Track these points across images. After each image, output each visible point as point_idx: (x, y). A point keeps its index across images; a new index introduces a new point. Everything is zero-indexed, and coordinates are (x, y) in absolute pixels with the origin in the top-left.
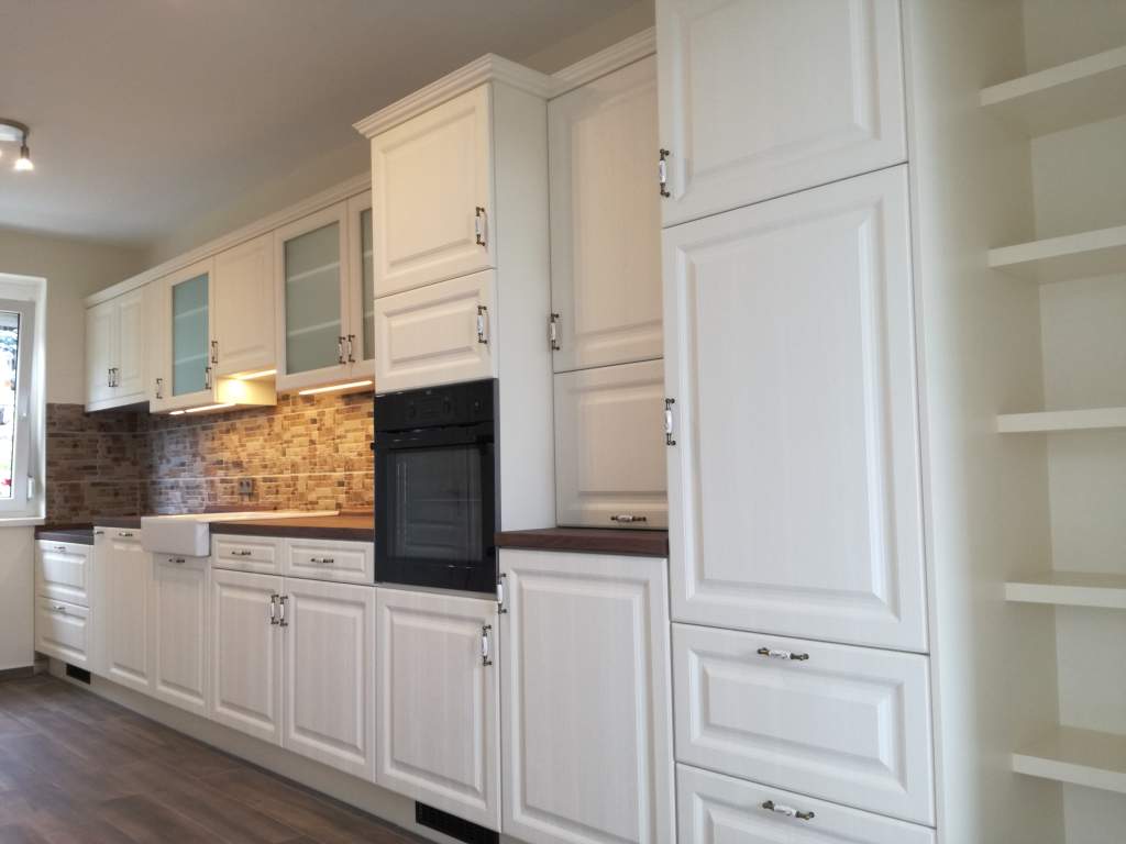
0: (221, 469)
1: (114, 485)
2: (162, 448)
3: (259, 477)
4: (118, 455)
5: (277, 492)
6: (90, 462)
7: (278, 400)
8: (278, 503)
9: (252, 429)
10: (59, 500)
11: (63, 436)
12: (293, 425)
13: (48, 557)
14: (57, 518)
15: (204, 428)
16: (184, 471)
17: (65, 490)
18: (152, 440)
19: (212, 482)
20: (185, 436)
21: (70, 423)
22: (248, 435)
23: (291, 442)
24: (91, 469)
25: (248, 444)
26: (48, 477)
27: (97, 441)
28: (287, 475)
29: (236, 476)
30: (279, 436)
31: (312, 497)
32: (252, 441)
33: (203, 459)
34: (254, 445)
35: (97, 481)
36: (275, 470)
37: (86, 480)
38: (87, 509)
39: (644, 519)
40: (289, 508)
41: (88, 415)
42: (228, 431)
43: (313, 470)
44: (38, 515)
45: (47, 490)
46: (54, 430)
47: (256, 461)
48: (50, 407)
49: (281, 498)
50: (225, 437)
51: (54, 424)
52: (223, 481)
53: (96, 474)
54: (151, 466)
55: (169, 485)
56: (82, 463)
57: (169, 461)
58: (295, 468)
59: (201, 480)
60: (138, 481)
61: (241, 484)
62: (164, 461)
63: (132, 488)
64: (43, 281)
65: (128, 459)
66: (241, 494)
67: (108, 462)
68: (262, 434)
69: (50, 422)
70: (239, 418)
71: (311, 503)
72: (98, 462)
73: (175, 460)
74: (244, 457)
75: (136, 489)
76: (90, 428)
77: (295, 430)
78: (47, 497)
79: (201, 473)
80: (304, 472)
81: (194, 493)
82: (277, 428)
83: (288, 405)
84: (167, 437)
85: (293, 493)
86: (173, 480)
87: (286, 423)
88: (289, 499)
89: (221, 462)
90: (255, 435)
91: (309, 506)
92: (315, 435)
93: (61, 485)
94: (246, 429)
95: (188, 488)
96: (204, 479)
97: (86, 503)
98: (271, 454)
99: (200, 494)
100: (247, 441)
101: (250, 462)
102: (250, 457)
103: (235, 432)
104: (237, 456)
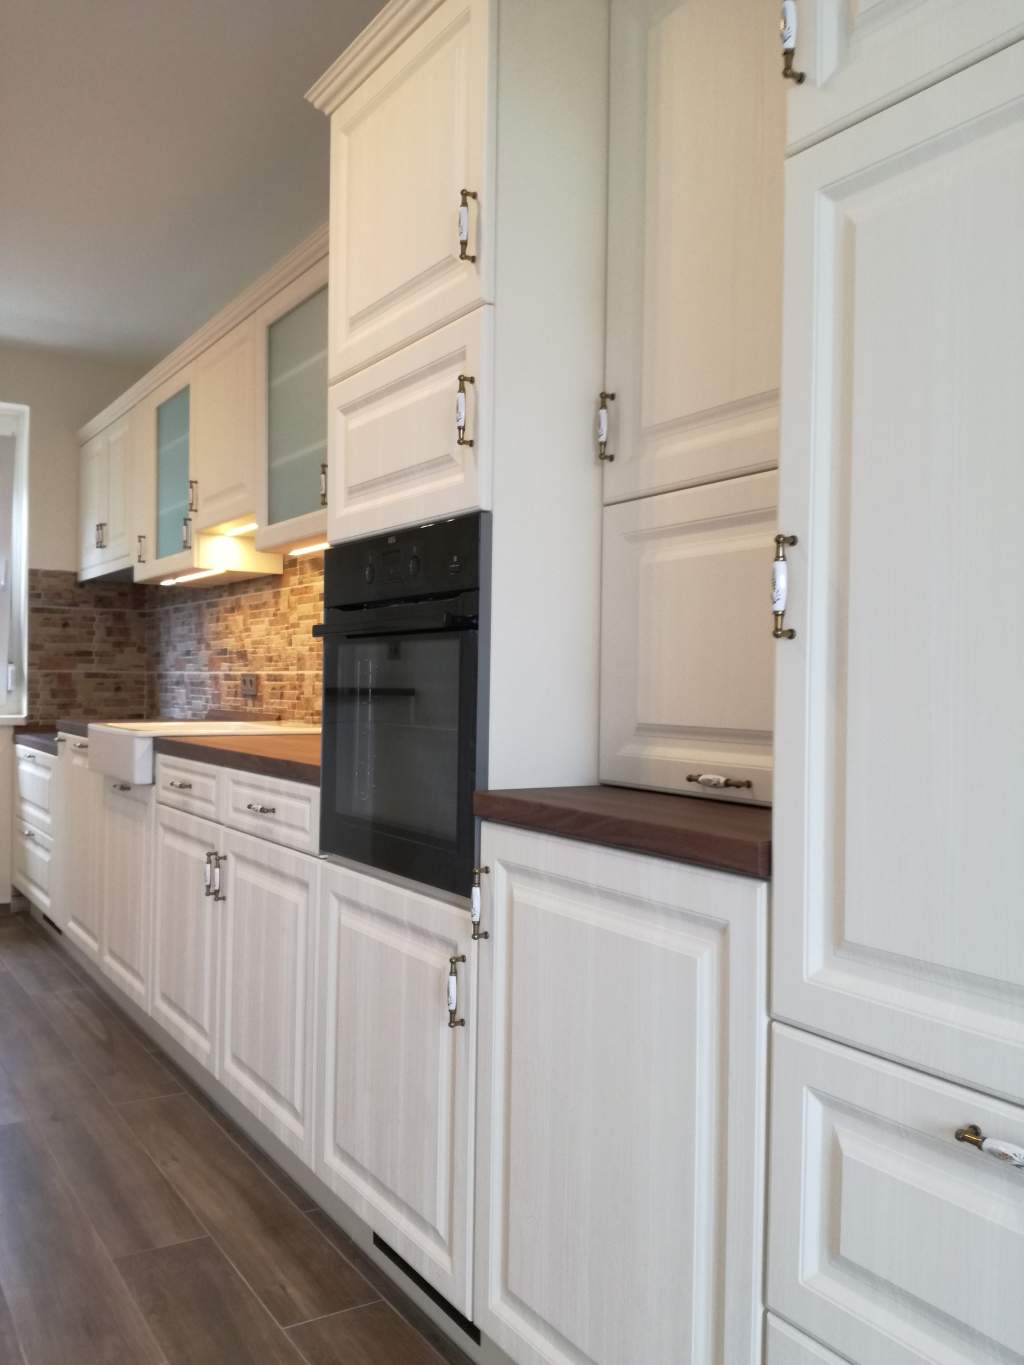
0: (225, 661)
1: (116, 676)
2: (169, 632)
3: (263, 673)
4: (122, 639)
5: (282, 696)
6: (84, 646)
7: (285, 567)
8: (282, 711)
9: (257, 607)
10: (45, 695)
11: (51, 611)
12: (300, 602)
13: (26, 768)
14: (41, 718)
15: (210, 605)
16: (189, 661)
17: (51, 682)
18: (160, 619)
19: (215, 678)
20: (191, 616)
21: (58, 595)
22: (254, 616)
23: (297, 625)
24: (85, 655)
25: (252, 628)
26: (30, 664)
27: (93, 619)
28: (293, 672)
29: (240, 670)
30: (284, 615)
32: (257, 623)
33: (208, 647)
34: (260, 628)
35: (94, 671)
36: (280, 664)
37: (79, 670)
38: (80, 706)
39: (749, 785)
40: (293, 718)
41: (83, 584)
42: (232, 610)
44: (20, 712)
45: (31, 681)
46: (39, 604)
47: (261, 652)
48: (33, 574)
49: (286, 704)
50: (231, 617)
51: (38, 596)
52: (228, 677)
53: (92, 661)
54: (158, 655)
55: (174, 680)
56: (72, 647)
57: (175, 648)
58: (301, 660)
59: (206, 674)
60: (146, 673)
61: (244, 682)
62: (171, 648)
63: (137, 682)
64: (26, 409)
65: (134, 644)
66: (245, 696)
67: (108, 647)
68: (267, 615)
69: (33, 594)
70: (244, 593)
71: (318, 714)
72: (95, 646)
73: (181, 647)
74: (248, 645)
75: (143, 683)
76: (85, 602)
78: (29, 689)
79: (206, 666)
80: (311, 669)
81: (199, 692)
82: (283, 606)
83: (295, 574)
84: (174, 616)
85: (298, 698)
86: (178, 673)
87: (293, 598)
88: (294, 706)
89: (224, 652)
90: (260, 615)
93: (47, 675)
94: (251, 606)
95: (192, 684)
96: (208, 674)
97: (80, 698)
98: (277, 642)
99: (205, 693)
100: (252, 623)
101: (255, 652)
102: (254, 646)
103: (240, 612)
104: (242, 644)
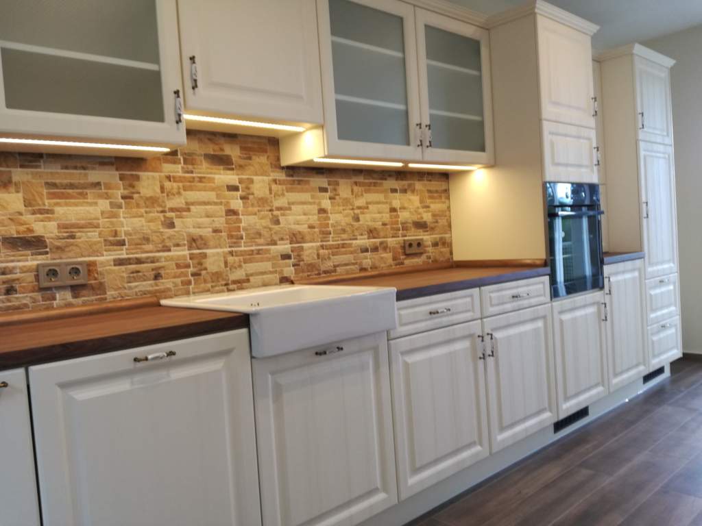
25: (57, 209)
31: (239, 274)
32: (76, 205)
43: (236, 244)
68: (107, 197)
71: (234, 282)
77: (192, 195)
90: (84, 196)
91: (231, 287)
101: (73, 237)
102: (70, 231)
103: (12, 189)
104: (22, 228)
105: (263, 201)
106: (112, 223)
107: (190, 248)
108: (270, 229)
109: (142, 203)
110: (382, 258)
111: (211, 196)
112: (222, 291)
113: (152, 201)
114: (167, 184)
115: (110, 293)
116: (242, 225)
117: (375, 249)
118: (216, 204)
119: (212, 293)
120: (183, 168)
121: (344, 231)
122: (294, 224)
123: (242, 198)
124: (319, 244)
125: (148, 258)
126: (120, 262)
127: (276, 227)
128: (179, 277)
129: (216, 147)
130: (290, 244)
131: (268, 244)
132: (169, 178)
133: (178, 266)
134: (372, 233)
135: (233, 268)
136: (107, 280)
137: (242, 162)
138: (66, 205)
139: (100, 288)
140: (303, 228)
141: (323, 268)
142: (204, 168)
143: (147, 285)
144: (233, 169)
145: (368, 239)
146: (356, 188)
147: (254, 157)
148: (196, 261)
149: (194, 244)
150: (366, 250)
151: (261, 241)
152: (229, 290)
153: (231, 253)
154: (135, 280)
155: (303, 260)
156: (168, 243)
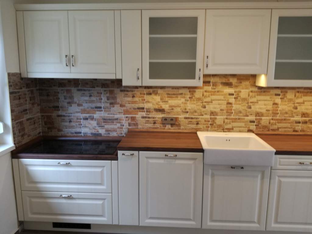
0: (142, 112)
1: (33, 118)
3: (181, 116)
4: (33, 101)
5: (198, 124)
6: (25, 107)
11: (15, 92)
16: (100, 111)
19: (133, 117)
20: (100, 93)
22: (168, 97)
23: (211, 102)
26: (12, 120)
27: (26, 94)
28: (208, 117)
31: (229, 126)
33: (123, 106)
35: (28, 117)
36: (196, 114)
37: (25, 118)
40: (208, 130)
43: (229, 115)
45: (13, 128)
46: (12, 90)
49: (200, 126)
51: (11, 86)
52: (146, 117)
53: (27, 113)
54: (56, 107)
55: (81, 118)
56: (22, 108)
57: (80, 105)
59: (120, 116)
60: (40, 115)
62: (74, 105)
65: (36, 103)
67: (31, 106)
68: (184, 97)
73: (88, 105)
74: (165, 107)
76: (24, 87)
77: (214, 97)
79: (120, 113)
80: (222, 115)
89: (143, 108)
90: (177, 97)
91: (225, 130)
92: (232, 100)
93: (17, 123)
95: (105, 119)
96: (123, 116)
98: (190, 106)
100: (169, 100)
101: (173, 109)
102: (172, 107)
103: (158, 95)
104: (159, 106)
105: (244, 99)
106: (185, 106)
107: (210, 115)
108: (246, 111)
109: (195, 99)
110: (309, 127)
111: (222, 97)
112: (221, 132)
113: (199, 99)
114: (205, 94)
115: (182, 127)
116: (233, 108)
117: (305, 122)
118: (223, 100)
119: (217, 132)
120: (211, 88)
121: (286, 113)
122: (259, 109)
123: (235, 98)
124: (271, 118)
125: (195, 118)
126: (186, 118)
127: (250, 110)
128: (205, 124)
129: (226, 80)
130: (255, 116)
131: (244, 116)
132: (206, 91)
133: (205, 121)
134: (304, 115)
135: (227, 124)
136: (181, 123)
137: (237, 84)
138: (172, 100)
139: (179, 125)
140: (264, 111)
141: (271, 128)
142: (220, 87)
143: (194, 126)
144: (232, 87)
145: (301, 117)
146: (297, 94)
147: (243, 82)
148: (212, 120)
149: (212, 114)
150: (299, 123)
151: (241, 115)
152: (224, 132)
153: (227, 118)
154: (190, 124)
155: (261, 124)
156: (203, 113)
